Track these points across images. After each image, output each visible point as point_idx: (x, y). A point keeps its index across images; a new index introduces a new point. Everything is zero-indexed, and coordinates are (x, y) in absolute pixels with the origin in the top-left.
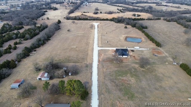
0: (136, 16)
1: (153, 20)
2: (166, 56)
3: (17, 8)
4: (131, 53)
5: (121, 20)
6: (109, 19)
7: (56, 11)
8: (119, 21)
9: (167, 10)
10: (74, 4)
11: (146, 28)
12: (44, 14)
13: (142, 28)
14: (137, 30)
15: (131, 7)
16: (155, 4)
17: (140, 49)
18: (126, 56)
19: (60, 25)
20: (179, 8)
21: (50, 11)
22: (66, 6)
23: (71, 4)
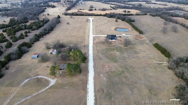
0: (127, 12)
1: (141, 15)
2: (146, 40)
3: (17, 6)
4: (119, 38)
5: (113, 15)
6: (102, 14)
7: (54, 9)
8: (111, 16)
9: (155, 8)
10: (70, 2)
11: (134, 21)
12: (44, 11)
13: (130, 22)
14: (126, 23)
15: (123, 5)
16: (145, 2)
17: (126, 36)
18: (115, 40)
19: (60, 19)
20: (165, 5)
21: (49, 8)
22: (63, 4)
23: (67, 2)
